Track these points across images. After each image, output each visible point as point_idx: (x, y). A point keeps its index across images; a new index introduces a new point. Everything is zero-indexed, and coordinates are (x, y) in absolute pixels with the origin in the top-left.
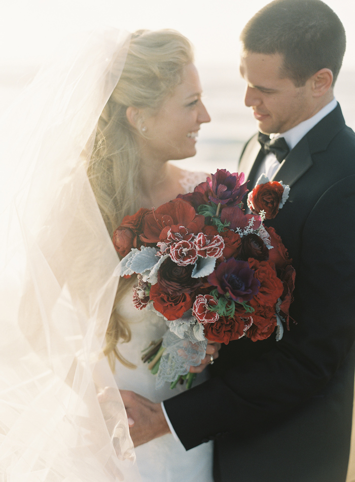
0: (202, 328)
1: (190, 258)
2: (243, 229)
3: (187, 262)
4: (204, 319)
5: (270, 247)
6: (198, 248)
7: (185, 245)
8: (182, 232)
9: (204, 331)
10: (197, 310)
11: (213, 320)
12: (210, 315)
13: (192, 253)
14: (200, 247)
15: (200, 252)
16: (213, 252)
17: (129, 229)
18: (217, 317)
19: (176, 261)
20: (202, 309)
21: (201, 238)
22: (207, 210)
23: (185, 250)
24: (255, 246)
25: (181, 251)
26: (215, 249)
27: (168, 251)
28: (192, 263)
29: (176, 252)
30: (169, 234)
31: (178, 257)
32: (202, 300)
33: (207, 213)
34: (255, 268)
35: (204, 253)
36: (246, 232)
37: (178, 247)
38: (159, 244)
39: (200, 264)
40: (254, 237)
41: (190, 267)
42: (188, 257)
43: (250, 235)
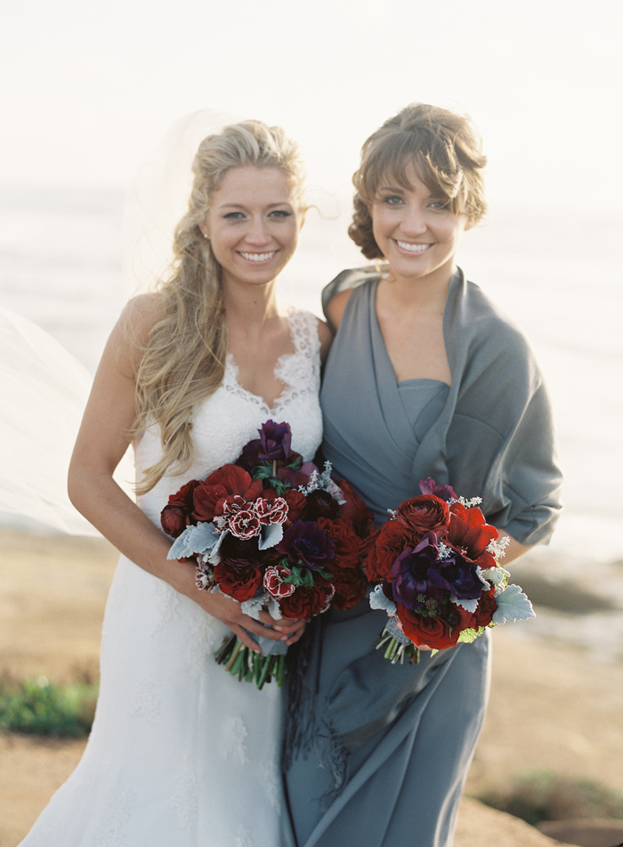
0: (277, 605)
1: (252, 529)
2: (306, 486)
3: (250, 535)
4: (278, 594)
5: (342, 502)
6: (260, 516)
7: (245, 516)
8: (239, 502)
9: (280, 608)
10: (268, 584)
11: (288, 594)
12: (285, 588)
13: (253, 523)
14: (261, 514)
15: (262, 520)
16: (276, 516)
17: (179, 507)
18: (293, 588)
19: (237, 536)
20: (274, 582)
21: (261, 503)
22: (262, 472)
23: (245, 521)
24: (322, 503)
25: (241, 523)
26: (279, 513)
27: (227, 525)
28: (255, 535)
29: (236, 525)
30: (225, 506)
31: (239, 530)
32: (273, 572)
33: (263, 475)
34: (327, 527)
35: (266, 520)
36: (310, 489)
37: (237, 520)
38: (215, 519)
39: (265, 533)
40: (320, 493)
41: (255, 539)
42: (250, 528)
43: (315, 492)
